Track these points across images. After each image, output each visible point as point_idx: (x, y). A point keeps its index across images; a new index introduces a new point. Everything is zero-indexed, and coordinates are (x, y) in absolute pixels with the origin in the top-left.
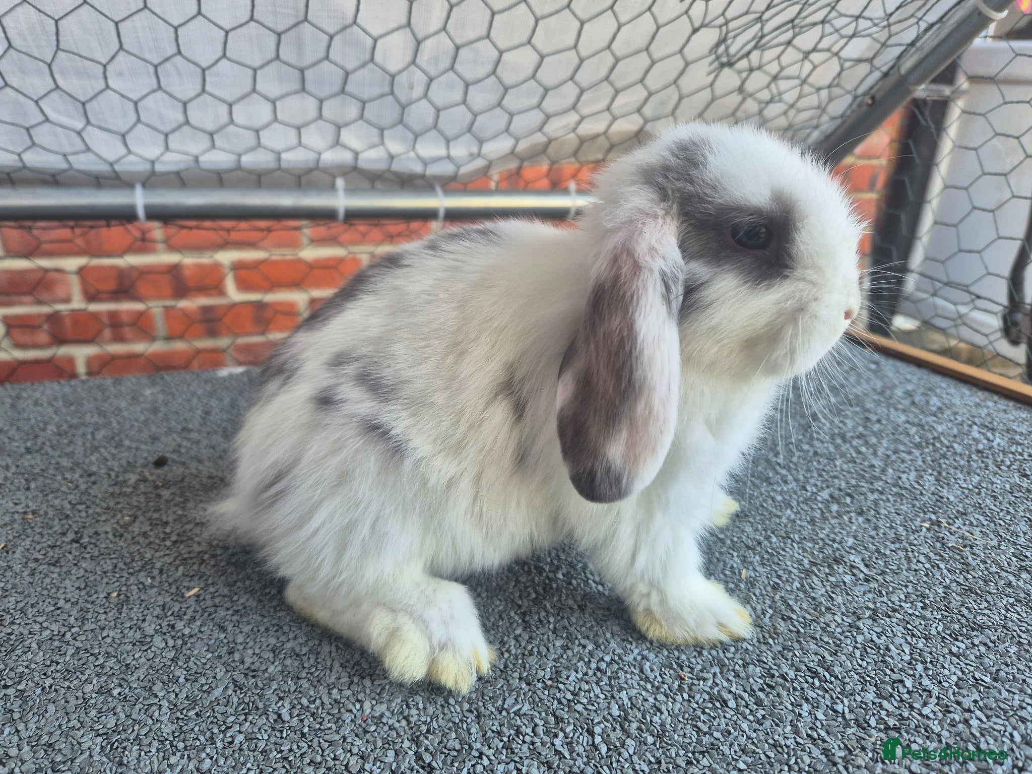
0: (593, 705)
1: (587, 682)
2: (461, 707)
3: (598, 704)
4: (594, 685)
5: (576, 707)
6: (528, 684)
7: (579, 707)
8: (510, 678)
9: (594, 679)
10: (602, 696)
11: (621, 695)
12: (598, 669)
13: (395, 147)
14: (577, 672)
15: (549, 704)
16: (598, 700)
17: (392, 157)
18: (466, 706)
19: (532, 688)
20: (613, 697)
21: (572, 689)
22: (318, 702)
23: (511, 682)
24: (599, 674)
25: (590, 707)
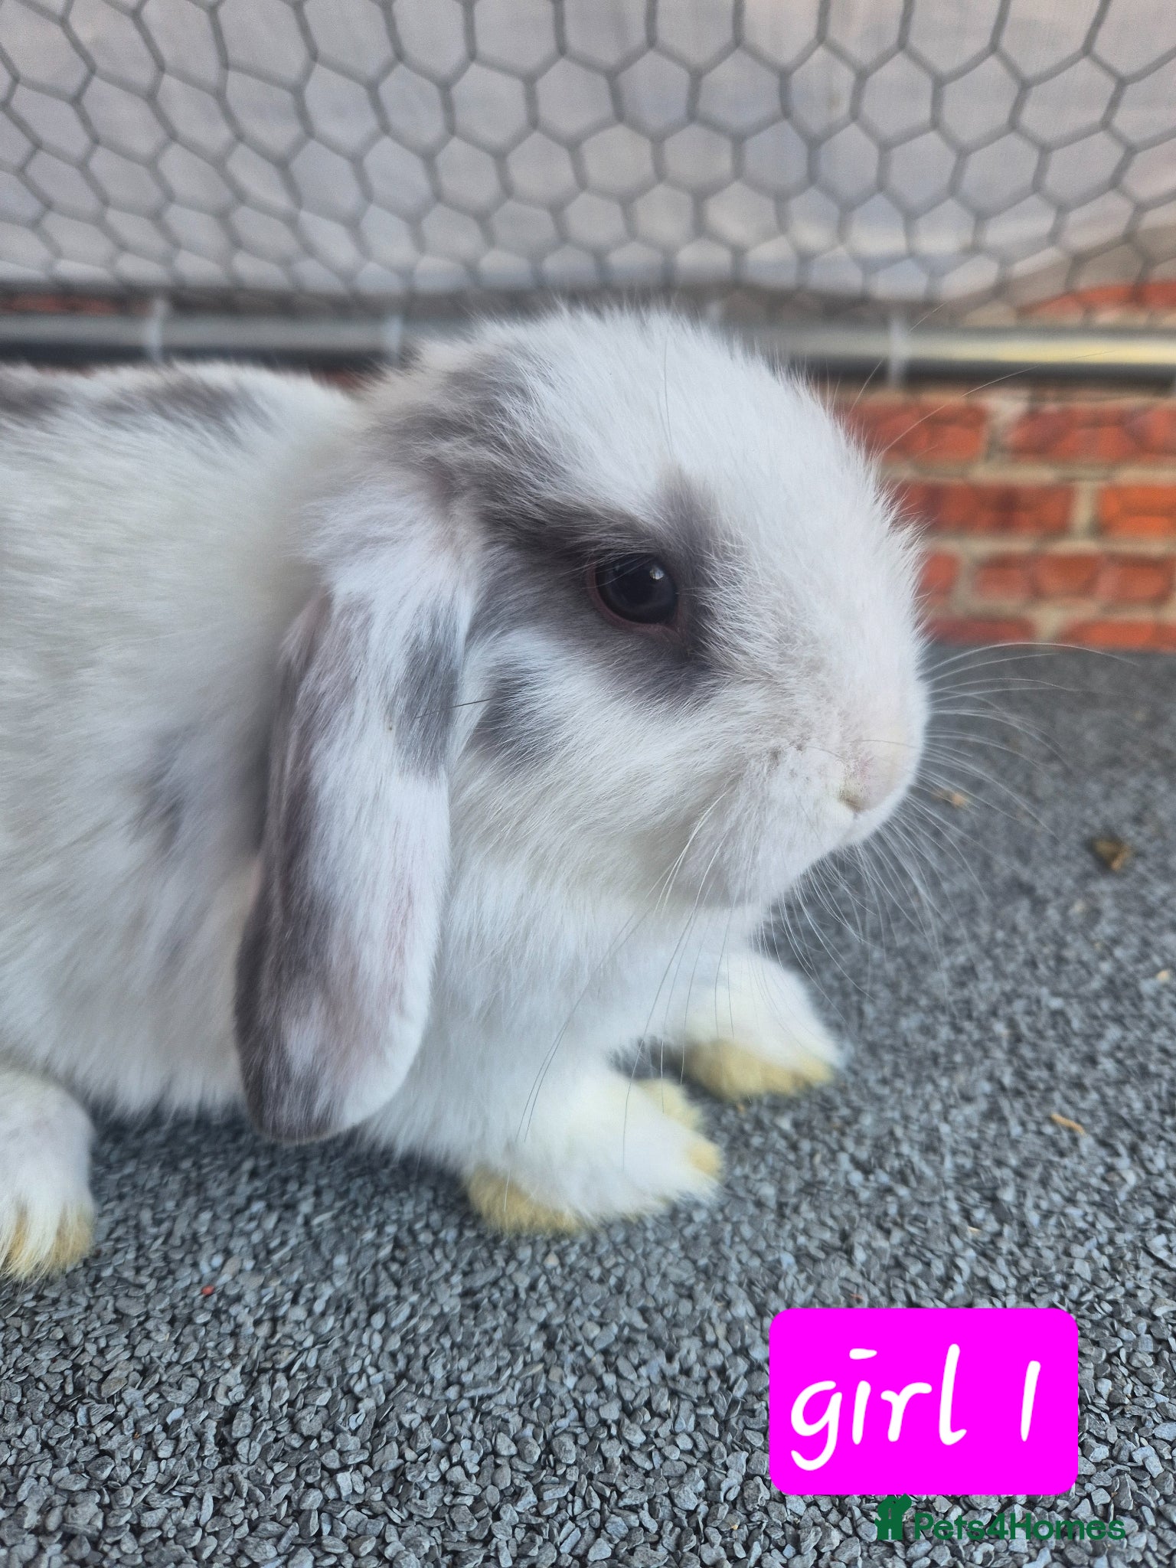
0: (650, 1456)
1: (674, 1394)
2: (385, 1341)
3: (665, 1458)
4: (686, 1406)
5: (605, 1447)
6: (550, 1345)
7: (614, 1451)
8: (522, 1315)
9: (697, 1391)
10: (685, 1443)
11: (730, 1460)
12: (722, 1371)
13: (812, 235)
14: (670, 1358)
15: (557, 1410)
16: (668, 1450)
17: (805, 258)
18: (395, 1343)
19: (551, 1357)
20: (708, 1455)
21: (628, 1395)
22: (165, 1226)
23: (519, 1326)
24: (715, 1385)
25: (639, 1458)
